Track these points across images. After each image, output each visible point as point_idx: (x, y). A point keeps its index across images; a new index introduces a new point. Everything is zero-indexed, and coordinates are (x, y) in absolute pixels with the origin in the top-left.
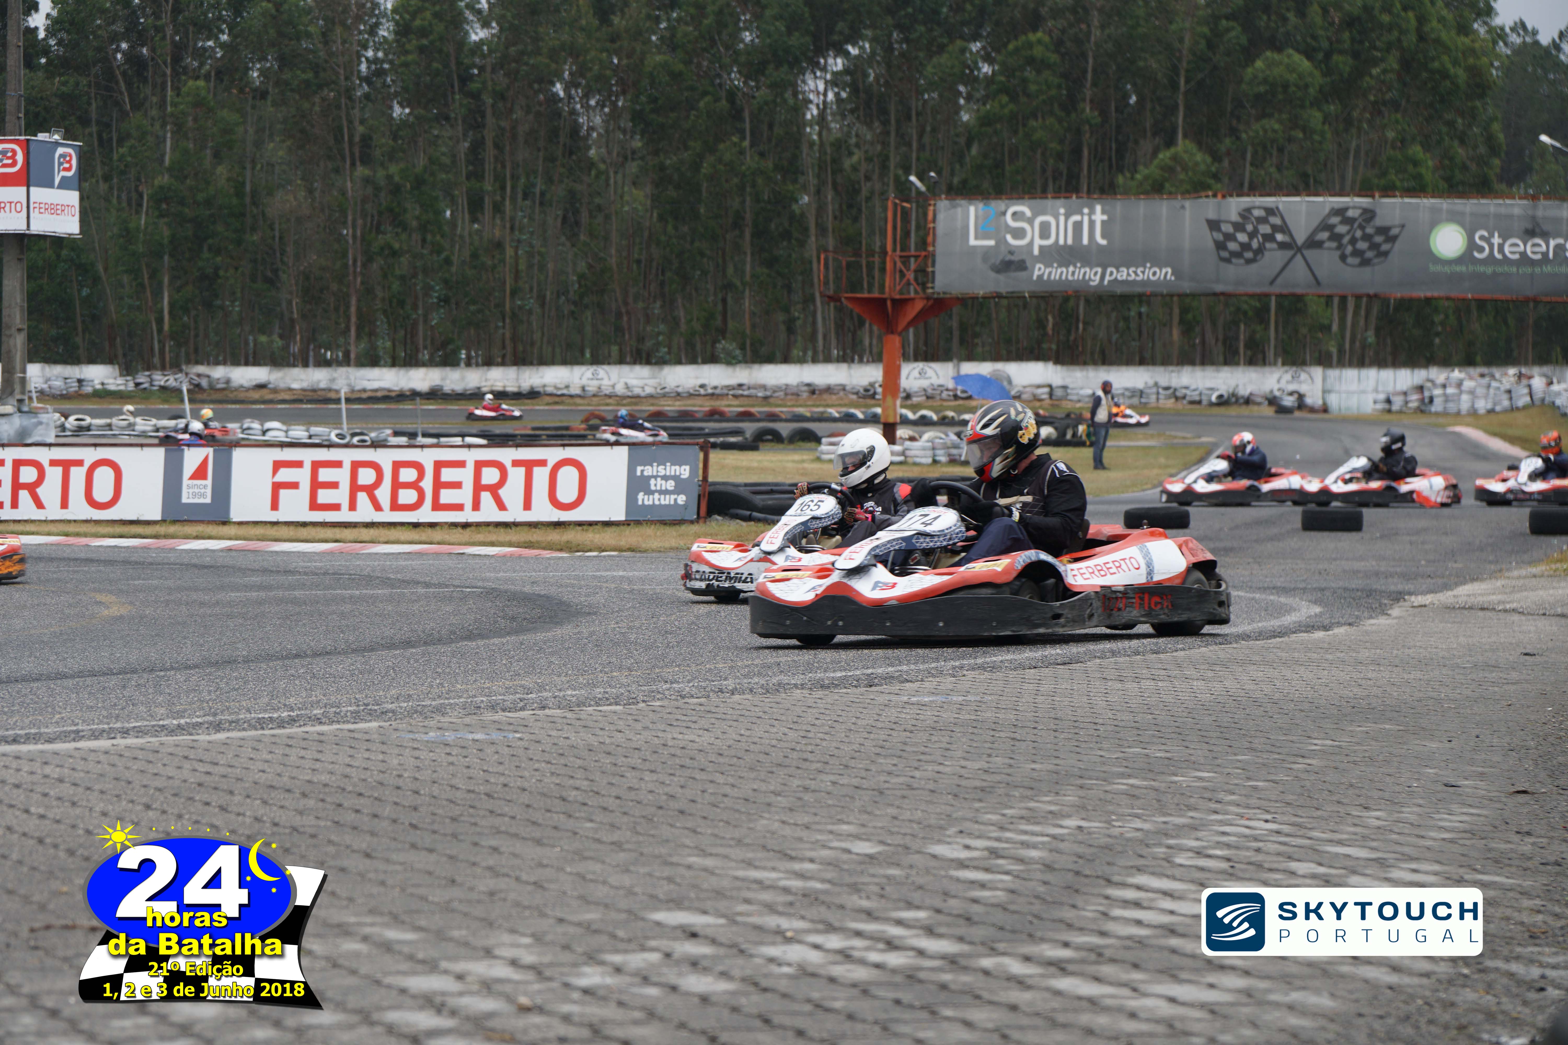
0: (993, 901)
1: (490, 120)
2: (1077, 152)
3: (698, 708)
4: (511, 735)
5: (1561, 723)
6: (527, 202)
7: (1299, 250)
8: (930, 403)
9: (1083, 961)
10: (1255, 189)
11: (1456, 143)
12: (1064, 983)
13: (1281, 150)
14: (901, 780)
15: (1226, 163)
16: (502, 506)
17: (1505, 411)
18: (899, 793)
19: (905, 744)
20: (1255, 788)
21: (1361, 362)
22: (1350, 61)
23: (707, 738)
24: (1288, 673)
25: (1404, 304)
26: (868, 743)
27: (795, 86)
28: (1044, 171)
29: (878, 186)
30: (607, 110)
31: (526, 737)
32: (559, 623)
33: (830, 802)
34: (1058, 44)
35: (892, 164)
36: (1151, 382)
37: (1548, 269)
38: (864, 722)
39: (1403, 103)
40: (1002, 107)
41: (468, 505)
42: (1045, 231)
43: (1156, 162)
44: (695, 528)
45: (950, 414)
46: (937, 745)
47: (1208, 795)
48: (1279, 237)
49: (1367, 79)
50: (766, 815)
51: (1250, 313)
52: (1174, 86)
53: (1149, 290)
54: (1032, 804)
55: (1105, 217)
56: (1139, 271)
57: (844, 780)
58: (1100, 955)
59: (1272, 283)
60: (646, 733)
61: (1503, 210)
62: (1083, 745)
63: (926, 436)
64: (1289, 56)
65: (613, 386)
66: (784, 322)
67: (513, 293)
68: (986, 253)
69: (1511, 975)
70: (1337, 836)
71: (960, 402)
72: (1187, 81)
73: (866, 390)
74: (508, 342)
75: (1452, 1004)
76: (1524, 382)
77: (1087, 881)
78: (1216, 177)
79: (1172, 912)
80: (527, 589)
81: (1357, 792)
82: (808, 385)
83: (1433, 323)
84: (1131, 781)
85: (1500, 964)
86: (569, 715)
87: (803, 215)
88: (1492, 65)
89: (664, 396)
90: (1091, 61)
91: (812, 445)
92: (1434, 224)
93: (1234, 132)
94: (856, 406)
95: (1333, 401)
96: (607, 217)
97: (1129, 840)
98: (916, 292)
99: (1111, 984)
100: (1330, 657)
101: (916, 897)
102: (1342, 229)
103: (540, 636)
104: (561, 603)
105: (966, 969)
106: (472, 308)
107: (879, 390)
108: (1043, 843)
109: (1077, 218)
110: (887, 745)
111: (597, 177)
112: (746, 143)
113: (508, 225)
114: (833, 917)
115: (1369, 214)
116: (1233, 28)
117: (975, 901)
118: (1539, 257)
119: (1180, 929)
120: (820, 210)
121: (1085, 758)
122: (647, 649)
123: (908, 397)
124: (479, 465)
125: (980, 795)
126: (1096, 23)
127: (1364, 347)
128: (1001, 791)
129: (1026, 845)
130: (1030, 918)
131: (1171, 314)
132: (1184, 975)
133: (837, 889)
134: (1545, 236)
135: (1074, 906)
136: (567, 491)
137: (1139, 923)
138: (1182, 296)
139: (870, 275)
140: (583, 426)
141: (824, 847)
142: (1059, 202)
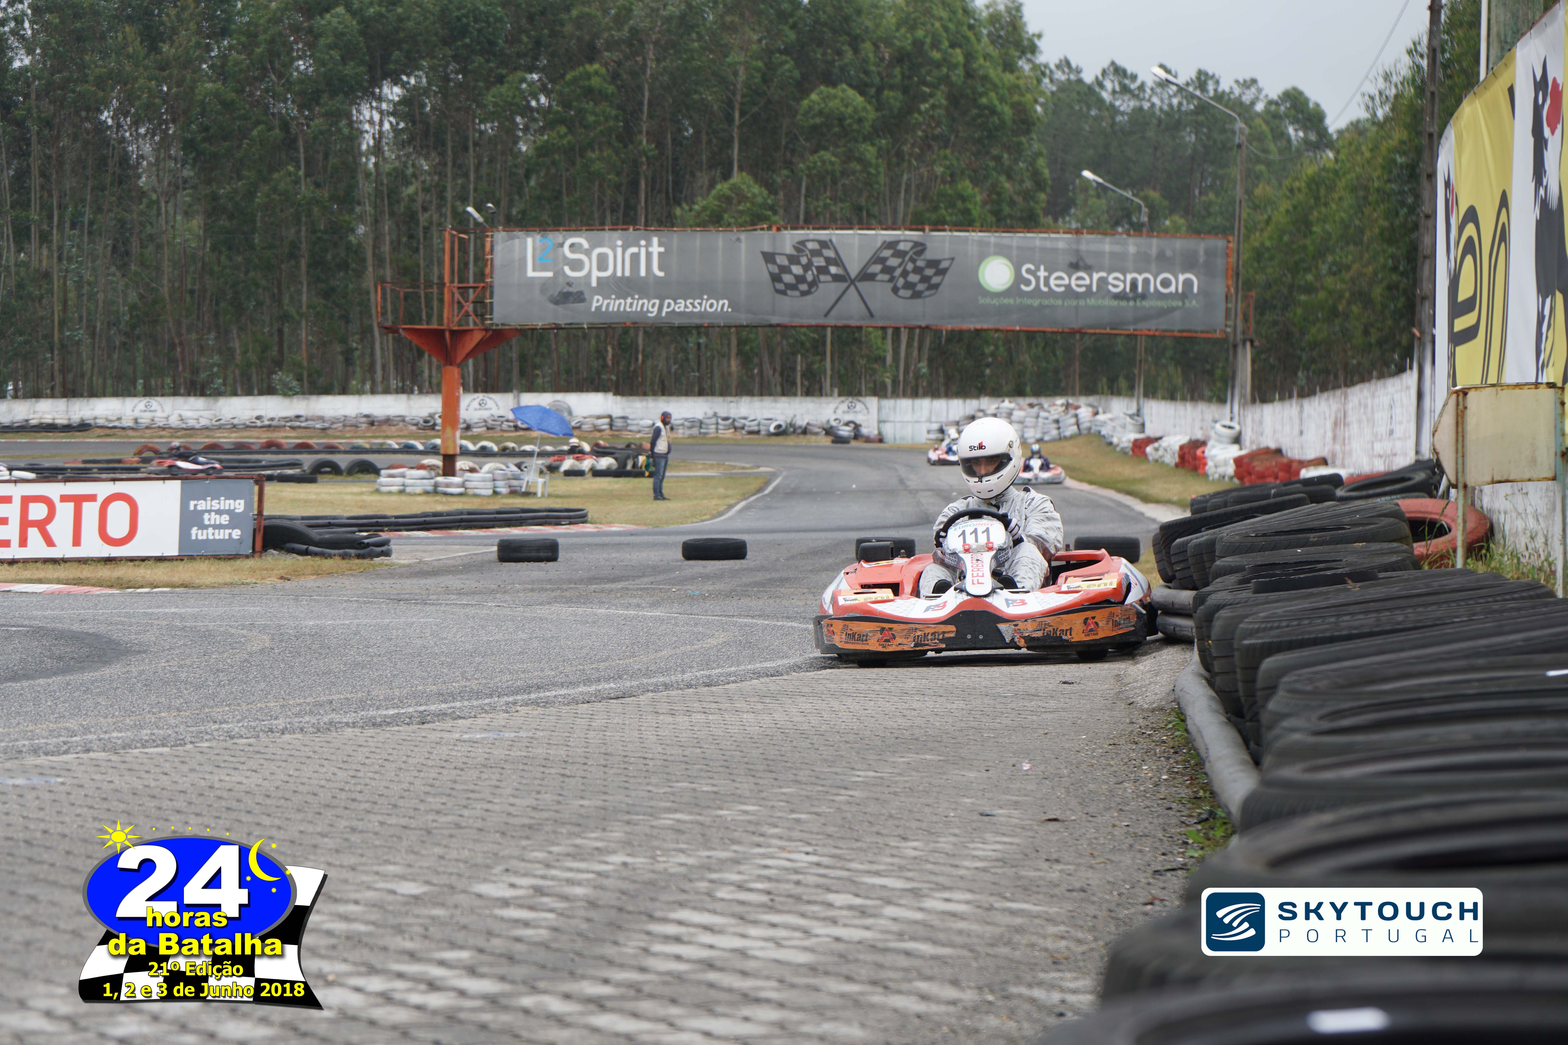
0: (536, 939)
1: (35, 148)
2: (634, 185)
3: (247, 749)
4: (53, 780)
5: (1094, 750)
6: (76, 232)
7: (852, 282)
8: (491, 434)
9: (622, 998)
10: (811, 221)
11: (1003, 179)
12: (603, 1020)
13: (834, 182)
14: (450, 818)
15: (781, 195)
16: (50, 542)
17: (1053, 440)
18: (446, 832)
19: (455, 782)
20: (798, 821)
21: (915, 394)
22: (900, 96)
23: (255, 779)
24: (836, 704)
25: (956, 336)
26: (418, 782)
27: (349, 115)
28: (602, 203)
29: (436, 217)
30: (157, 138)
31: (69, 781)
32: (107, 663)
33: (377, 843)
34: (615, 76)
35: (449, 195)
36: (710, 413)
37: (1092, 302)
38: (415, 761)
39: (952, 138)
40: (561, 137)
41: (15, 541)
42: (602, 264)
43: (714, 192)
44: (250, 563)
45: (511, 445)
46: (487, 783)
47: (751, 828)
48: (833, 270)
49: (916, 115)
50: (312, 857)
51: (808, 345)
52: (729, 119)
53: (706, 322)
54: (579, 841)
55: (662, 249)
56: (696, 302)
57: (392, 820)
58: (639, 991)
59: (826, 315)
60: (192, 776)
61: (1048, 244)
62: (632, 780)
63: (486, 468)
64: (843, 91)
65: (167, 418)
66: (342, 353)
67: (62, 323)
68: (545, 285)
69: (1033, 1001)
70: (875, 867)
71: (521, 433)
72: (742, 114)
73: (426, 421)
74: (56, 374)
75: (976, 1031)
76: (1072, 412)
77: (629, 917)
78: (773, 209)
79: (711, 947)
80: (76, 627)
81: (896, 822)
82: (367, 416)
83: (983, 354)
84: (678, 816)
85: (1023, 990)
86: (114, 758)
87: (359, 245)
88: (1036, 101)
89: (220, 428)
90: (647, 94)
91: (371, 477)
92: (982, 257)
93: (789, 164)
94: (416, 438)
95: (888, 431)
96: (159, 247)
97: (672, 875)
98: (475, 323)
99: (649, 1019)
100: (877, 687)
101: (460, 937)
102: (893, 262)
103: (88, 676)
104: (110, 641)
105: (506, 1008)
106: (20, 339)
107: (439, 421)
108: (588, 880)
109: (634, 250)
110: (437, 783)
111: (148, 206)
112: (301, 173)
113: (55, 255)
114: (376, 959)
115: (920, 248)
116: (786, 62)
117: (518, 940)
118: (1083, 289)
119: (719, 963)
120: (378, 239)
121: (633, 794)
122: (198, 688)
123: (468, 428)
124: (26, 501)
125: (528, 832)
126: (651, 55)
127: (918, 377)
128: (548, 828)
129: (570, 882)
130: (571, 955)
131: (729, 345)
132: (720, 1009)
133: (381, 931)
134: (1089, 269)
135: (616, 943)
136: (118, 527)
137: (678, 958)
138: (739, 327)
139: (429, 306)
140: (136, 459)
141: (369, 888)
142: (616, 234)
